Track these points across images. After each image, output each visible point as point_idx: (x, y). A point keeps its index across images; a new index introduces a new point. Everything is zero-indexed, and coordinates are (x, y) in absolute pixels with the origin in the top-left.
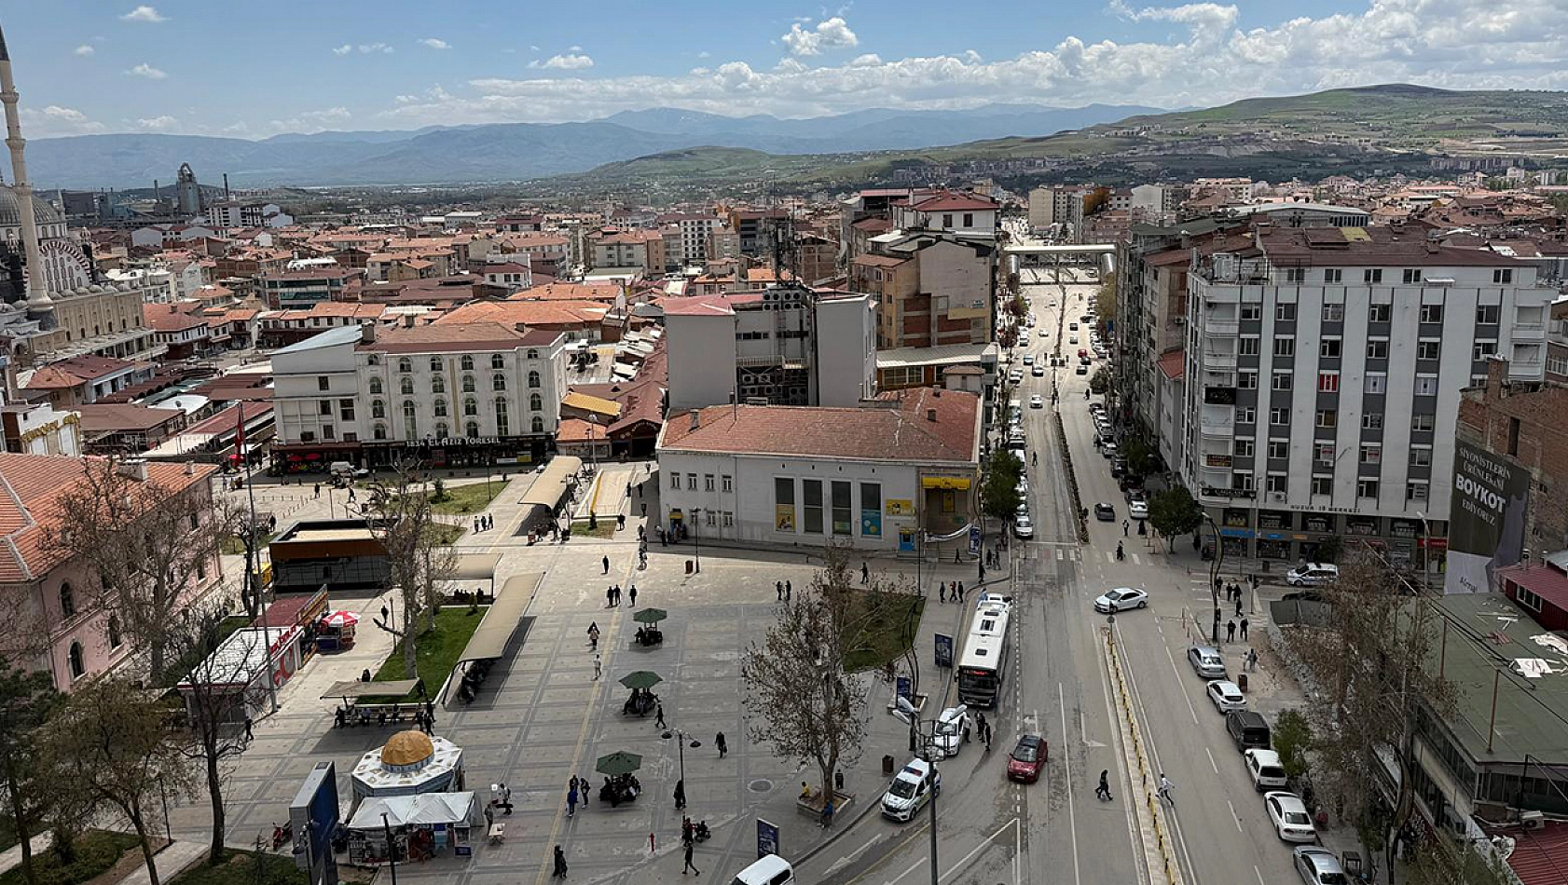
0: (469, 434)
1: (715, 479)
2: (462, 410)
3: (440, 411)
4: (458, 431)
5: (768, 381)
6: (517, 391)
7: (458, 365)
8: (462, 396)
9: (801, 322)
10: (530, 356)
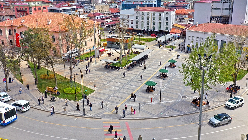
0: (153, 29)
1: (199, 38)
2: (152, 24)
3: (148, 24)
4: (151, 28)
5: (219, 20)
6: (163, 21)
7: (152, 14)
8: (152, 21)
9: (230, 6)
10: (167, 14)
